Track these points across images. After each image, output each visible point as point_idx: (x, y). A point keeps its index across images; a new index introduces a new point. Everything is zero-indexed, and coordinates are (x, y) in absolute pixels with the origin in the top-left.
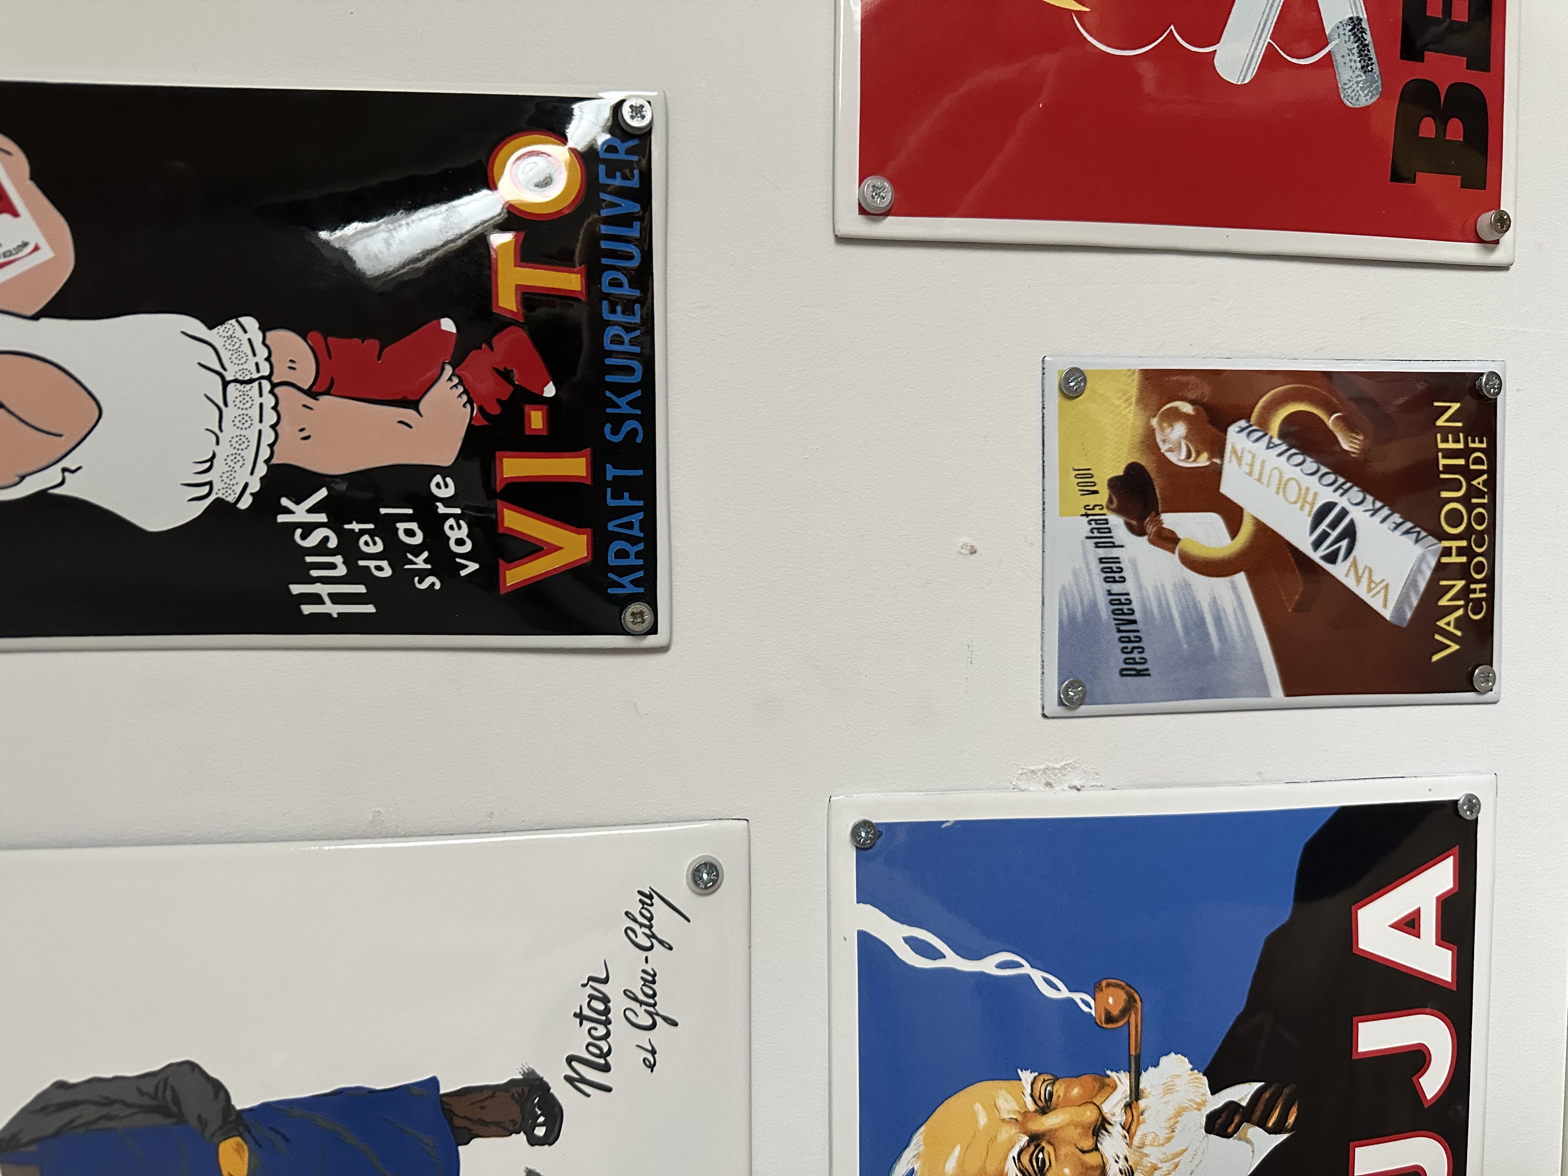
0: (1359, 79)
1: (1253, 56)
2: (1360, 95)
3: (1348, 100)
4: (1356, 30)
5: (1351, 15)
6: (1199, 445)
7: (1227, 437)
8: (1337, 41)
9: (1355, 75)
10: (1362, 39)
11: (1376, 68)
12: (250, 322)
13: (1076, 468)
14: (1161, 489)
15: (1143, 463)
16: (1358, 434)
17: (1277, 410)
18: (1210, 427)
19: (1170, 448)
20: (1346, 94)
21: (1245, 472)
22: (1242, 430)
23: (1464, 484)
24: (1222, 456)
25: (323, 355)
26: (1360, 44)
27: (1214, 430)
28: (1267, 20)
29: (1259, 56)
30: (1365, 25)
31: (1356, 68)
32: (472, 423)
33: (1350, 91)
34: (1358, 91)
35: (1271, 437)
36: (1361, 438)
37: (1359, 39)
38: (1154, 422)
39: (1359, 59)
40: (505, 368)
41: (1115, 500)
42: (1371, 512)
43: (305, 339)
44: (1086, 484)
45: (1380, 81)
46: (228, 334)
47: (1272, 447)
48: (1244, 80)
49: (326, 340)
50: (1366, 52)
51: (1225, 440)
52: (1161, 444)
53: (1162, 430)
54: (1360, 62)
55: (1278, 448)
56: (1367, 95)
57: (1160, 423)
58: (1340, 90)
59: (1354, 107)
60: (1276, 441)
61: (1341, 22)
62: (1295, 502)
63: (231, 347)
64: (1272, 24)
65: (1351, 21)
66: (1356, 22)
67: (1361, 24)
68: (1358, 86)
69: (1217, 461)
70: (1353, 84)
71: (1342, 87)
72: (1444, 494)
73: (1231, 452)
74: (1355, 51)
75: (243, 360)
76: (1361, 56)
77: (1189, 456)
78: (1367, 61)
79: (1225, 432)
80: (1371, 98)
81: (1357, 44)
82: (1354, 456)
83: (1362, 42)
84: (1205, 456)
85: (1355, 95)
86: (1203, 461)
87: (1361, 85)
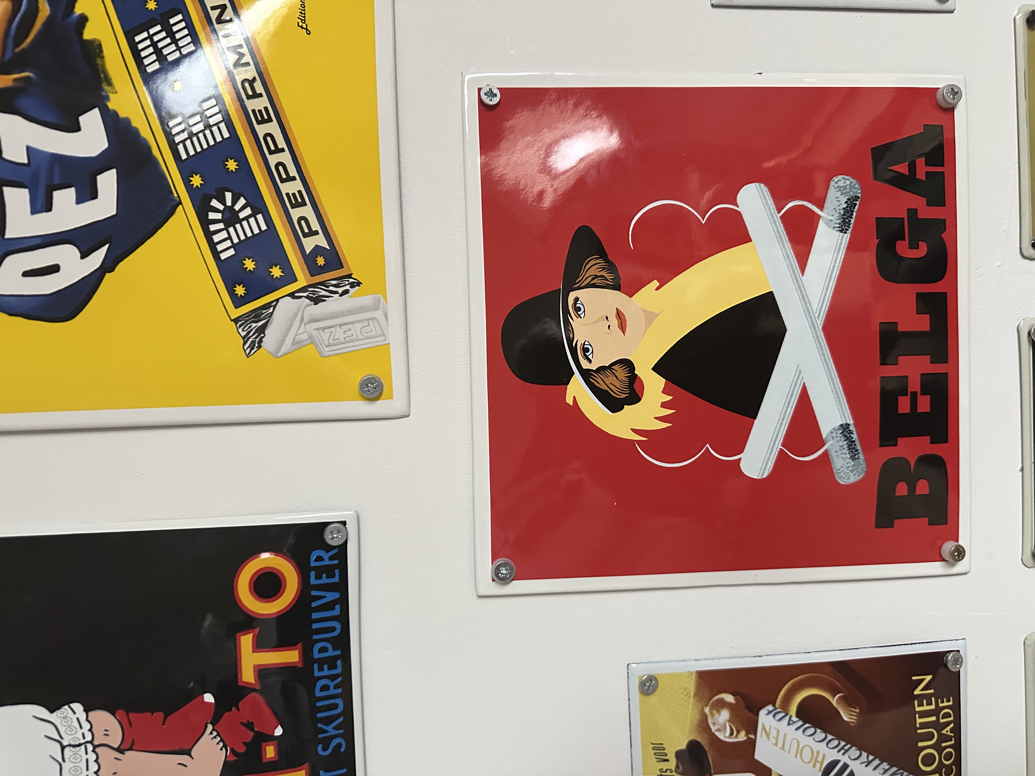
0: (849, 465)
1: (769, 459)
2: (850, 476)
3: (841, 480)
4: (845, 432)
5: (841, 423)
6: (739, 725)
7: (759, 719)
8: (831, 442)
9: (846, 462)
10: (850, 438)
11: (861, 456)
12: (77, 707)
13: (653, 742)
14: (712, 758)
15: (699, 740)
16: (855, 708)
17: (795, 696)
18: (746, 711)
19: (718, 728)
20: (840, 476)
21: (772, 743)
22: (769, 712)
23: (936, 734)
24: (755, 734)
25: (126, 725)
26: (849, 441)
27: (749, 714)
28: (778, 434)
29: (773, 458)
30: (852, 428)
31: (846, 458)
32: (227, 759)
33: (842, 474)
34: (848, 473)
35: (791, 717)
36: (857, 711)
37: (848, 438)
38: (707, 710)
39: (848, 451)
40: (248, 721)
41: (680, 766)
42: (866, 764)
43: (114, 714)
44: (660, 754)
45: (864, 464)
46: (63, 716)
47: (792, 724)
48: (763, 475)
49: (128, 715)
50: (853, 446)
51: (758, 720)
52: (711, 726)
53: (712, 715)
54: (849, 453)
55: (796, 724)
56: (855, 474)
57: (711, 711)
58: (835, 474)
59: (846, 484)
60: (794, 719)
61: (834, 429)
62: (809, 762)
63: (66, 724)
64: (782, 436)
65: (841, 427)
66: (845, 427)
67: (849, 428)
68: (848, 470)
69: (752, 737)
70: (844, 469)
71: (836, 472)
72: (921, 744)
73: (762, 729)
74: (845, 447)
75: (74, 732)
76: (850, 449)
77: (732, 734)
78: (854, 452)
79: (757, 715)
80: (858, 476)
81: (846, 442)
82: (852, 724)
83: (850, 439)
84: (743, 733)
85: (846, 476)
86: (742, 737)
87: (850, 469)
